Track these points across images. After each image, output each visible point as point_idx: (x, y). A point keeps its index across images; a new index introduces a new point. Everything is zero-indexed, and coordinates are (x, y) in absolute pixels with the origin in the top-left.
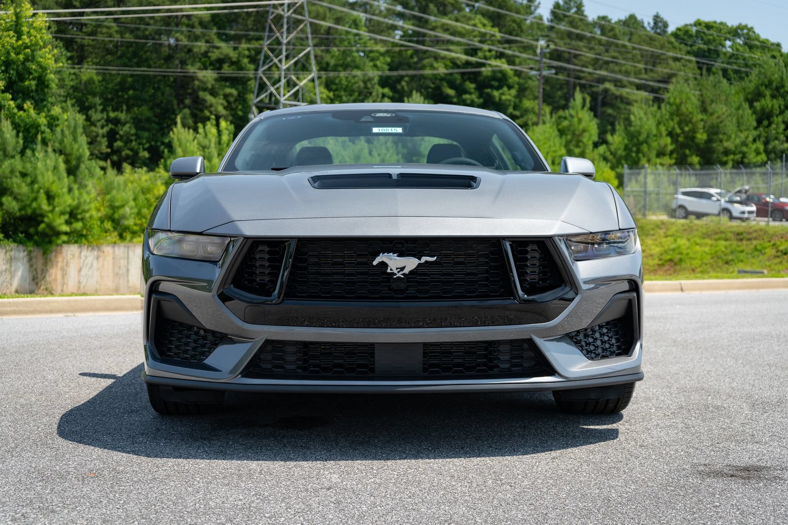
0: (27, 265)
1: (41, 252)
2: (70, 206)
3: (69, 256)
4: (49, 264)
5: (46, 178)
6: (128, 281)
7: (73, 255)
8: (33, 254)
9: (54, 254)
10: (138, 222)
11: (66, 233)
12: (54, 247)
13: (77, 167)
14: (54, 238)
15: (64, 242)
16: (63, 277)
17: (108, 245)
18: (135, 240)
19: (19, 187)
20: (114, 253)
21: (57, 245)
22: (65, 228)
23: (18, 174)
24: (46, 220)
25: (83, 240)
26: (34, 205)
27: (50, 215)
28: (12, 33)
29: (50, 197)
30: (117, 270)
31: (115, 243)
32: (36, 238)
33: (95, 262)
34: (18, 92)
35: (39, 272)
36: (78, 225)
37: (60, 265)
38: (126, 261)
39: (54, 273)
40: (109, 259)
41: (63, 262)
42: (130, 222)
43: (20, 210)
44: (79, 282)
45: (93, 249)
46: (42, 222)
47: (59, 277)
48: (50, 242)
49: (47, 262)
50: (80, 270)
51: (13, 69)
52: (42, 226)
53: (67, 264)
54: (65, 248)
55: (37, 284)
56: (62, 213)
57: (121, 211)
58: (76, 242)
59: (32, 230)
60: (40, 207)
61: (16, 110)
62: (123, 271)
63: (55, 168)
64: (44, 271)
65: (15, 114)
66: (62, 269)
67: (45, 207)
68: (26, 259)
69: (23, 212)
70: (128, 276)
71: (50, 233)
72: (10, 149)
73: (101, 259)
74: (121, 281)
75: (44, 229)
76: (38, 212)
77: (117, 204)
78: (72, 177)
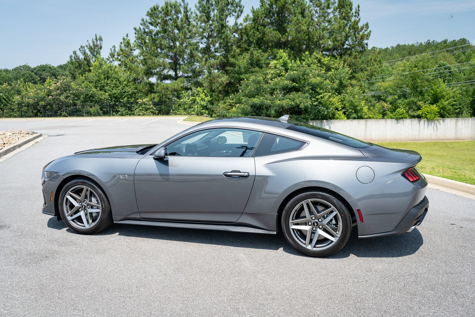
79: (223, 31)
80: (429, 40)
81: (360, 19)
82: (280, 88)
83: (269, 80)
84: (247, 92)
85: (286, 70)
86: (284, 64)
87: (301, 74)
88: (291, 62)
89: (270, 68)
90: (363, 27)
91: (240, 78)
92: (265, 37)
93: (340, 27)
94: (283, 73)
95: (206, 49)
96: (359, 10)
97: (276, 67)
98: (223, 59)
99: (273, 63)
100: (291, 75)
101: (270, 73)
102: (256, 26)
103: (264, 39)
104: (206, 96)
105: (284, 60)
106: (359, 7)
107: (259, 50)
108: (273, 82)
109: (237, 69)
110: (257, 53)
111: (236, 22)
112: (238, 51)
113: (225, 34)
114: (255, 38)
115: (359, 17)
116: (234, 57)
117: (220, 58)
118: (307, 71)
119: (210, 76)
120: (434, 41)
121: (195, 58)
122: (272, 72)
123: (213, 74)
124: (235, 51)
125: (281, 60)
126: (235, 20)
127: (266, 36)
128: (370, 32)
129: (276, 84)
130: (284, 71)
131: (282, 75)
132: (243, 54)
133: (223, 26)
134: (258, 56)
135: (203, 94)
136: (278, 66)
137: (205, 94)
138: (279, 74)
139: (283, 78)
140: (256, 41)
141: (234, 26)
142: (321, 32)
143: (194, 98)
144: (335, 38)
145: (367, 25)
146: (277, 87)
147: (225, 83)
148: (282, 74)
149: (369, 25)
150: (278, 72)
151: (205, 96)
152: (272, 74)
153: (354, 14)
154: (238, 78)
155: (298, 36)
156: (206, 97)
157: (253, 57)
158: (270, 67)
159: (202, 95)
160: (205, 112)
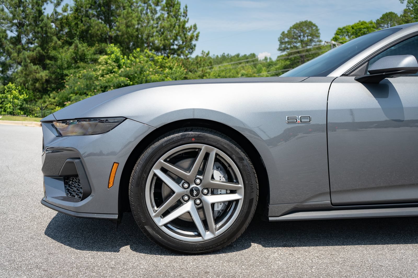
79: (40, 19)
80: (224, 53)
81: (188, 20)
82: (114, 86)
83: (99, 77)
84: (76, 89)
85: (119, 67)
86: (116, 59)
87: (138, 71)
88: (124, 58)
89: (100, 64)
90: (191, 28)
91: (63, 73)
92: (90, 30)
93: (171, 25)
94: (116, 69)
95: (17, 38)
96: (187, 11)
97: (106, 63)
98: (41, 51)
99: (102, 58)
100: (126, 71)
101: (100, 69)
102: (79, 16)
103: (90, 32)
104: (21, 93)
105: (116, 55)
106: (186, 7)
107: (83, 44)
108: (105, 79)
109: (59, 62)
110: (83, 47)
111: (55, 10)
112: (59, 43)
113: (44, 22)
114: (78, 30)
115: (187, 18)
116: (55, 48)
117: (37, 49)
118: (145, 67)
119: (26, 70)
120: (228, 54)
121: (6, 48)
122: (103, 68)
123: (29, 67)
124: (56, 43)
125: (113, 55)
126: (53, 8)
127: (92, 28)
128: (199, 33)
129: (109, 82)
130: (117, 67)
131: (114, 72)
132: (64, 47)
133: (40, 13)
134: (83, 50)
135: (17, 91)
136: (109, 61)
137: (20, 91)
138: (111, 70)
139: (116, 75)
140: (80, 33)
141: (52, 15)
142: (151, 29)
143: (4, 95)
144: (166, 36)
145: (195, 26)
146: (110, 84)
147: (44, 78)
148: (114, 70)
149: (197, 26)
150: (111, 68)
151: (18, 94)
152: (103, 70)
153: (183, 14)
154: (60, 74)
155: (128, 31)
156: (21, 95)
157: (78, 50)
158: (100, 62)
159: (16, 93)
160: (20, 113)
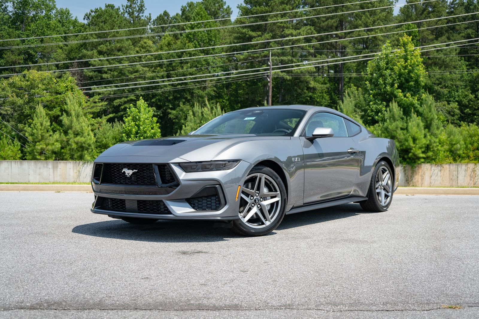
0: (403, 174)
1: (410, 167)
2: (425, 144)
3: (425, 170)
4: (414, 174)
5: (413, 130)
6: (458, 183)
7: (427, 169)
8: (406, 168)
9: (417, 168)
10: (465, 152)
11: (424, 158)
12: (416, 165)
13: (431, 124)
14: (417, 160)
15: (423, 162)
16: (422, 180)
17: (446, 164)
18: (463, 161)
19: (400, 135)
20: (450, 168)
21: (419, 164)
22: (422, 155)
23: (399, 129)
24: (412, 151)
25: (433, 161)
26: (407, 144)
27: (414, 149)
28: (402, 60)
29: (414, 140)
30: (451, 177)
31: (451, 163)
32: (408, 160)
33: (439, 172)
34: (405, 88)
35: (409, 177)
36: (430, 154)
37: (420, 174)
38: (457, 172)
39: (417, 178)
40: (447, 171)
41: (422, 172)
42: (460, 152)
43: (400, 146)
44: (431, 183)
45: (438, 166)
46: (410, 152)
47: (420, 180)
48: (415, 162)
49: (413, 172)
50: (431, 177)
51: (403, 77)
52: (410, 154)
53: (424, 174)
54: (423, 165)
55: (408, 183)
56: (421, 148)
57: (455, 147)
58: (429, 162)
59: (406, 156)
60: (409, 145)
61: (403, 98)
62: (455, 177)
63: (418, 125)
64: (412, 177)
65: (402, 99)
66: (421, 176)
67: (412, 144)
68: (403, 171)
69: (402, 148)
70: (458, 180)
71: (415, 158)
72: (396, 117)
73: (442, 171)
74: (454, 183)
75: (412, 156)
76: (408, 147)
77: (453, 143)
78: (427, 130)
